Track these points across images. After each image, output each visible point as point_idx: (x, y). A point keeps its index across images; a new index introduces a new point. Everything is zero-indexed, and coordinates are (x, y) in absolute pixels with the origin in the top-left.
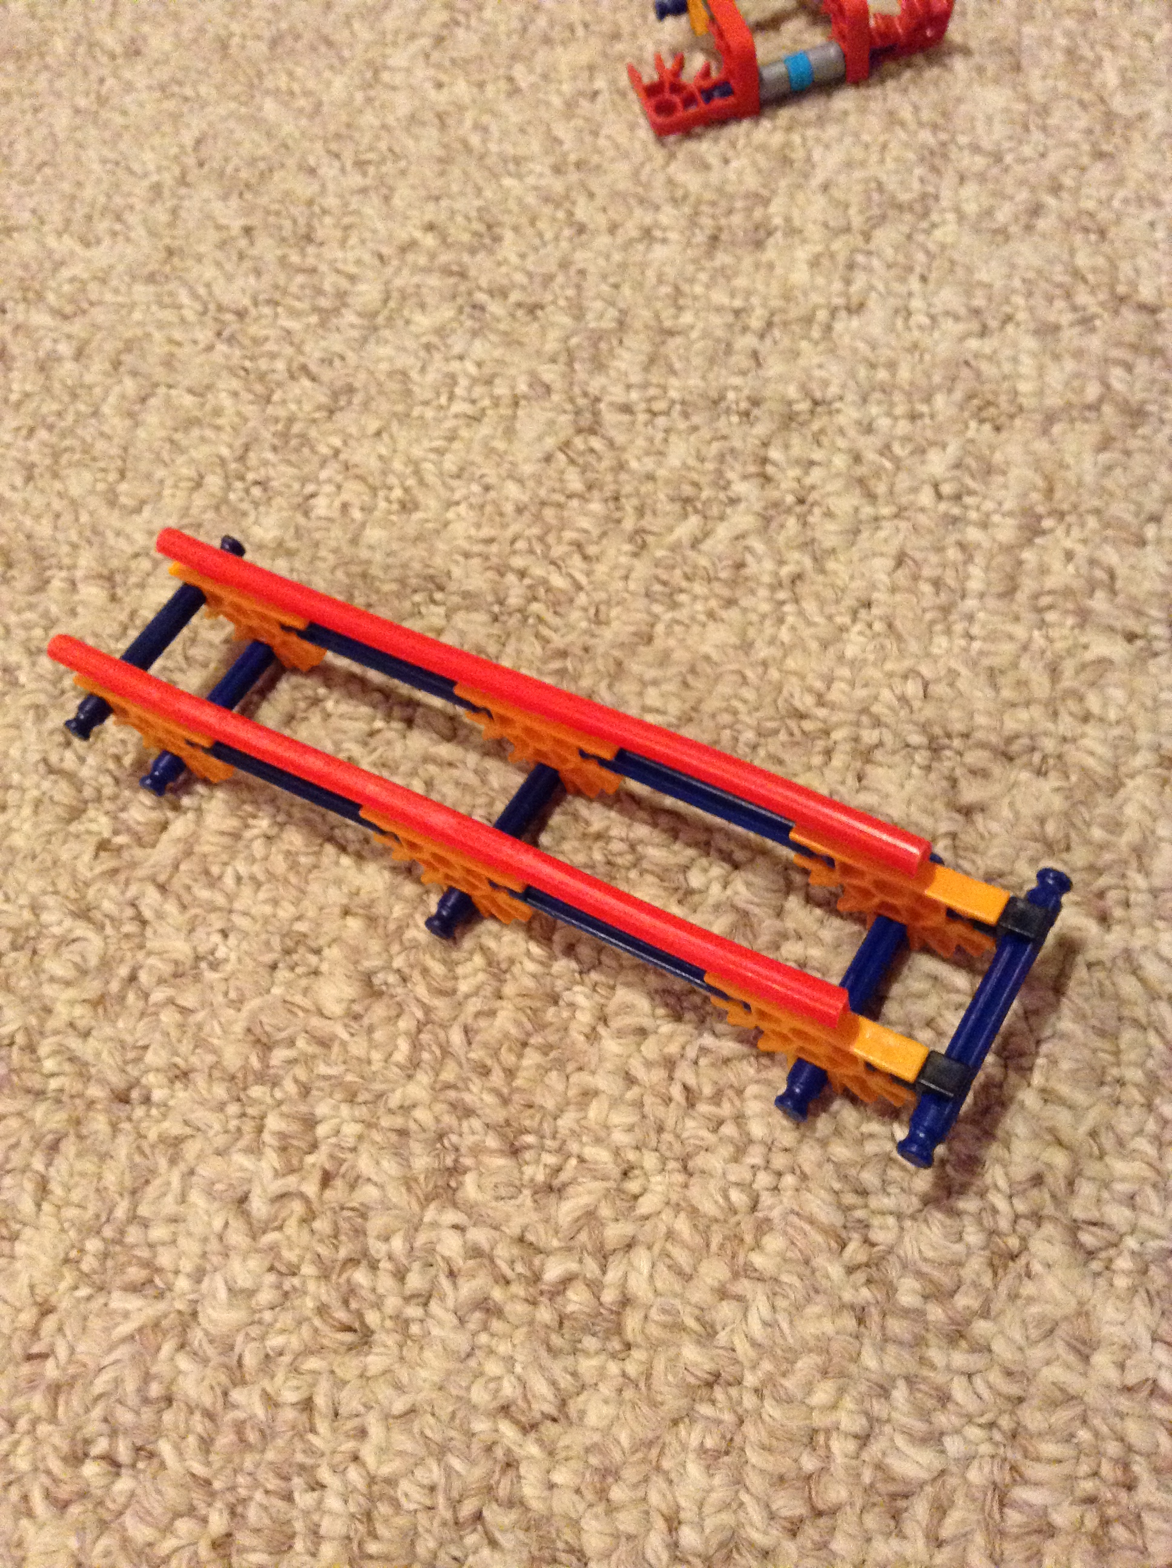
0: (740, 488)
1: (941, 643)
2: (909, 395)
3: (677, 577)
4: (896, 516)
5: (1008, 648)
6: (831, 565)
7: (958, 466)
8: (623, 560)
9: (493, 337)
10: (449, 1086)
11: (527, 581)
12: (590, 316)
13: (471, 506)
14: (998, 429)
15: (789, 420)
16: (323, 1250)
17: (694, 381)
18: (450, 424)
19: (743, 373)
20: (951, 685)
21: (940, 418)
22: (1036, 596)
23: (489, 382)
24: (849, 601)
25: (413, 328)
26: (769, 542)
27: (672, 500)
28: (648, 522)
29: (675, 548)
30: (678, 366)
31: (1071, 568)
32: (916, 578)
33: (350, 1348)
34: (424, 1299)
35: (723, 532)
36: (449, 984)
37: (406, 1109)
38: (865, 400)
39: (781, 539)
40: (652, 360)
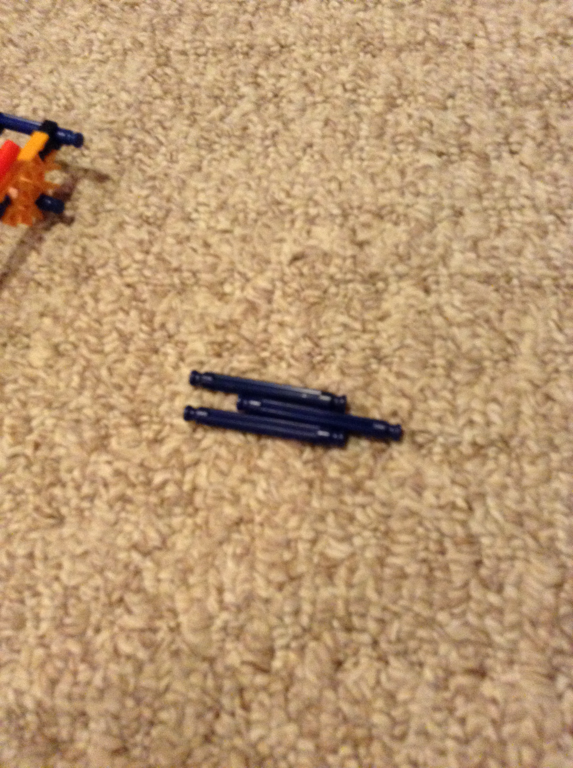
0: (245, 90)
1: (348, 163)
2: (329, 41)
3: (213, 136)
4: (325, 101)
5: (380, 163)
6: (292, 126)
7: (354, 74)
8: (185, 128)
9: (111, 20)
10: (100, 397)
11: (134, 142)
12: (164, 8)
13: (103, 106)
14: (374, 56)
15: (268, 55)
16: (38, 481)
17: (219, 38)
18: (91, 64)
19: (244, 33)
20: (353, 183)
21: (345, 52)
22: (393, 137)
23: (110, 43)
24: (301, 145)
25: (69, 18)
26: (260, 116)
27: (209, 97)
28: (197, 109)
29: (211, 121)
30: (210, 30)
31: (411, 123)
32: (335, 131)
33: (53, 526)
34: (91, 498)
35: (236, 113)
36: (99, 348)
37: (79, 409)
38: (307, 44)
39: (266, 115)
40: (196, 29)
